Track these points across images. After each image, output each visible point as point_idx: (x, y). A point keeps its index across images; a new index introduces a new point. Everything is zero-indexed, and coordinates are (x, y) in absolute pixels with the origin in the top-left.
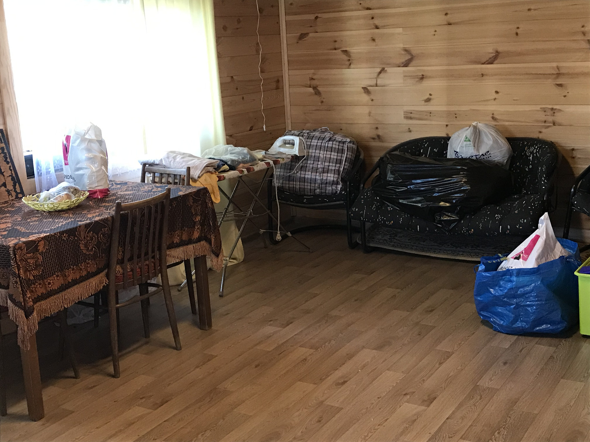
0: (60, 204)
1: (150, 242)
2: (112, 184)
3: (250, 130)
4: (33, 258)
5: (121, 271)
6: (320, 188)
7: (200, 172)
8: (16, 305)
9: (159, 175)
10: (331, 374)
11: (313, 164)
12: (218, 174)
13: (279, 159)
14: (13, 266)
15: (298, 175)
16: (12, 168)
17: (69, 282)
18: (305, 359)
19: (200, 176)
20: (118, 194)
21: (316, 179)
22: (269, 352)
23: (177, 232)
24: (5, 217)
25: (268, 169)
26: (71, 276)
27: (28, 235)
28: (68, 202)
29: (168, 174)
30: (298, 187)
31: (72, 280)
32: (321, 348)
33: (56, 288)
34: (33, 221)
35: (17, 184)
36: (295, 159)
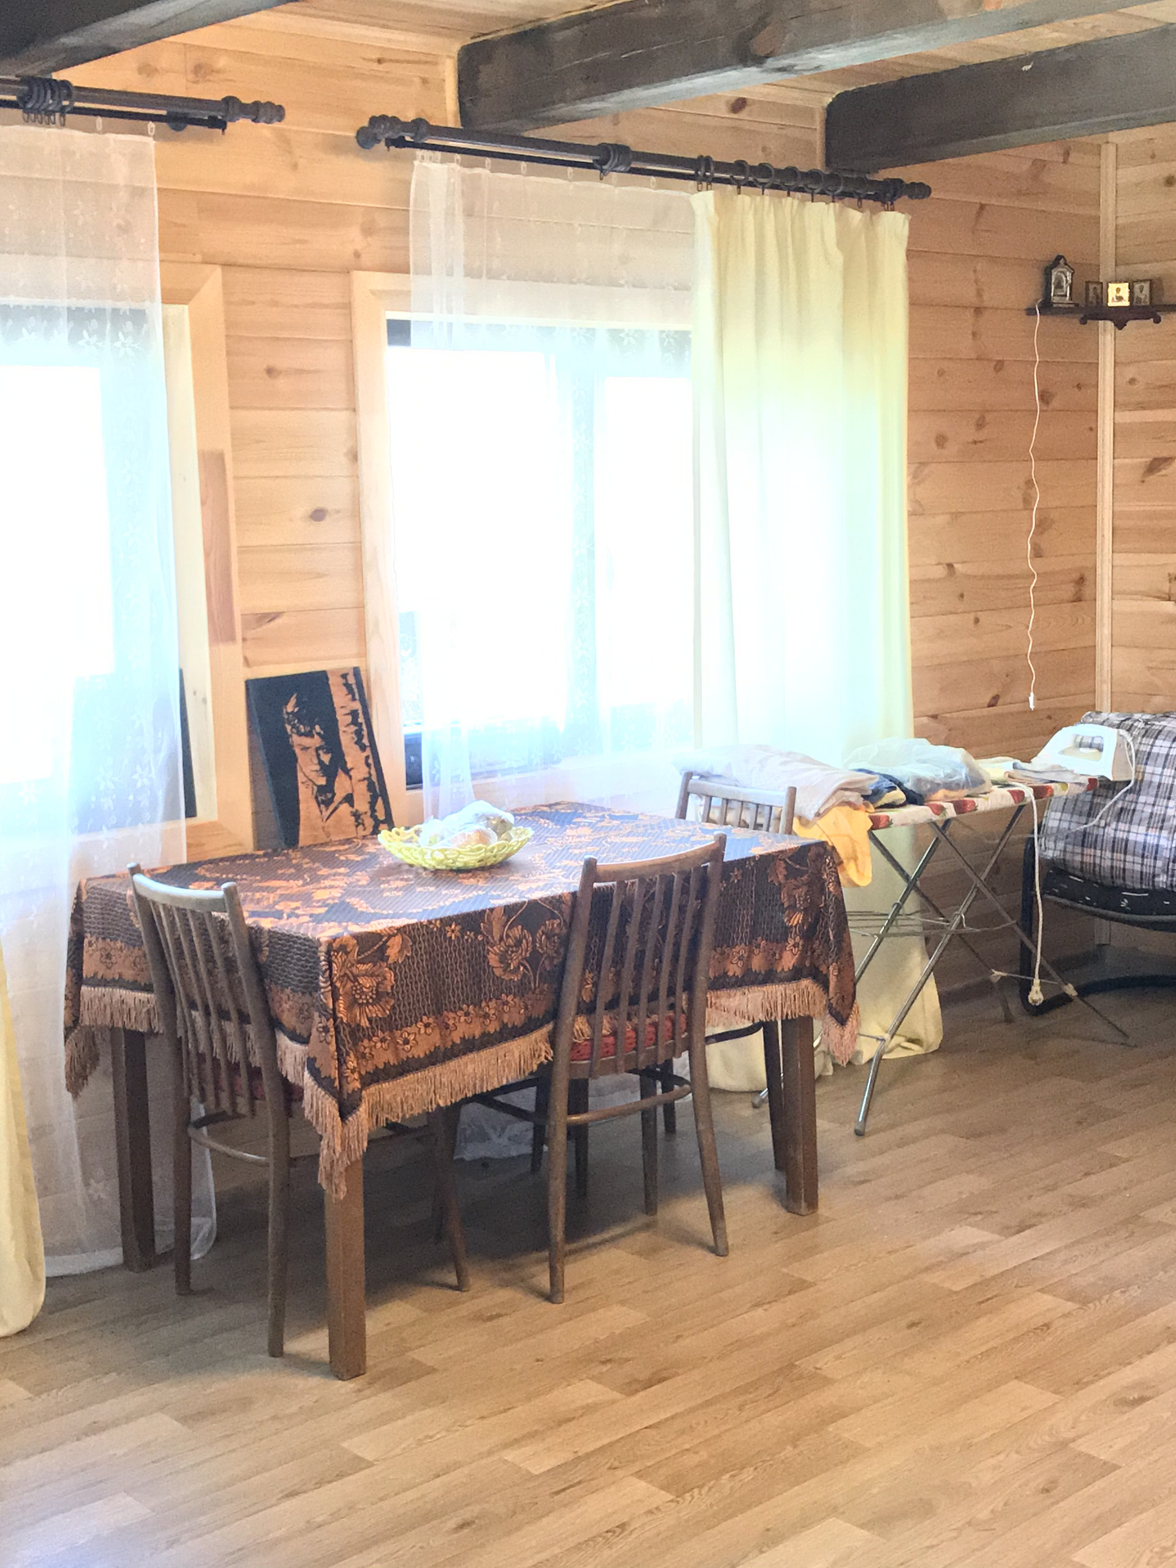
0: (460, 853)
1: (666, 967)
2: (603, 816)
3: (990, 706)
4: (372, 975)
5: (586, 1029)
6: (1170, 873)
7: (821, 802)
8: (320, 1084)
9: (720, 804)
10: (1109, 1374)
11: (1154, 805)
12: (873, 810)
13: (1052, 785)
14: (322, 990)
15: (1110, 831)
16: (371, 761)
17: (454, 1043)
18: (1047, 1326)
19: (821, 812)
20: (607, 842)
21: (1157, 846)
22: (951, 1293)
23: (737, 948)
24: (334, 875)
25: (1021, 808)
26: (463, 1027)
27: (369, 918)
28: (479, 849)
29: (742, 802)
30: (1108, 863)
31: (463, 1039)
32: (1097, 1303)
33: (422, 1055)
34: (392, 888)
35: (380, 799)
36: (1101, 788)
